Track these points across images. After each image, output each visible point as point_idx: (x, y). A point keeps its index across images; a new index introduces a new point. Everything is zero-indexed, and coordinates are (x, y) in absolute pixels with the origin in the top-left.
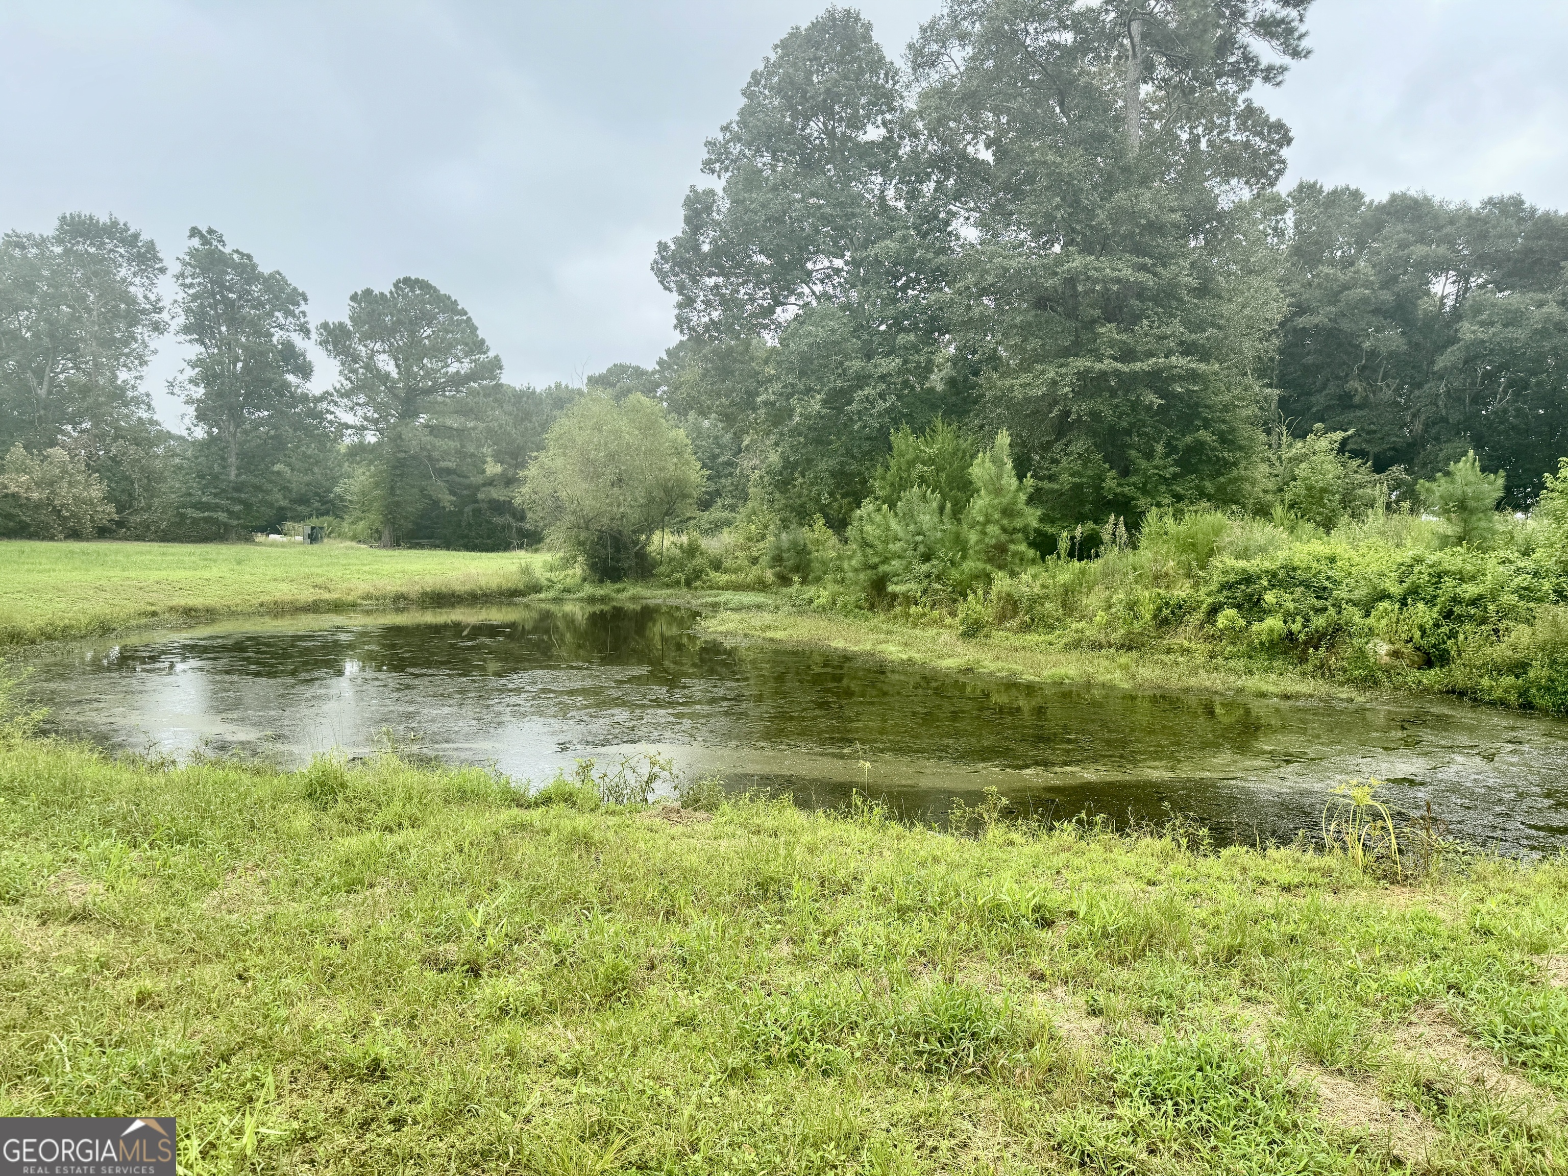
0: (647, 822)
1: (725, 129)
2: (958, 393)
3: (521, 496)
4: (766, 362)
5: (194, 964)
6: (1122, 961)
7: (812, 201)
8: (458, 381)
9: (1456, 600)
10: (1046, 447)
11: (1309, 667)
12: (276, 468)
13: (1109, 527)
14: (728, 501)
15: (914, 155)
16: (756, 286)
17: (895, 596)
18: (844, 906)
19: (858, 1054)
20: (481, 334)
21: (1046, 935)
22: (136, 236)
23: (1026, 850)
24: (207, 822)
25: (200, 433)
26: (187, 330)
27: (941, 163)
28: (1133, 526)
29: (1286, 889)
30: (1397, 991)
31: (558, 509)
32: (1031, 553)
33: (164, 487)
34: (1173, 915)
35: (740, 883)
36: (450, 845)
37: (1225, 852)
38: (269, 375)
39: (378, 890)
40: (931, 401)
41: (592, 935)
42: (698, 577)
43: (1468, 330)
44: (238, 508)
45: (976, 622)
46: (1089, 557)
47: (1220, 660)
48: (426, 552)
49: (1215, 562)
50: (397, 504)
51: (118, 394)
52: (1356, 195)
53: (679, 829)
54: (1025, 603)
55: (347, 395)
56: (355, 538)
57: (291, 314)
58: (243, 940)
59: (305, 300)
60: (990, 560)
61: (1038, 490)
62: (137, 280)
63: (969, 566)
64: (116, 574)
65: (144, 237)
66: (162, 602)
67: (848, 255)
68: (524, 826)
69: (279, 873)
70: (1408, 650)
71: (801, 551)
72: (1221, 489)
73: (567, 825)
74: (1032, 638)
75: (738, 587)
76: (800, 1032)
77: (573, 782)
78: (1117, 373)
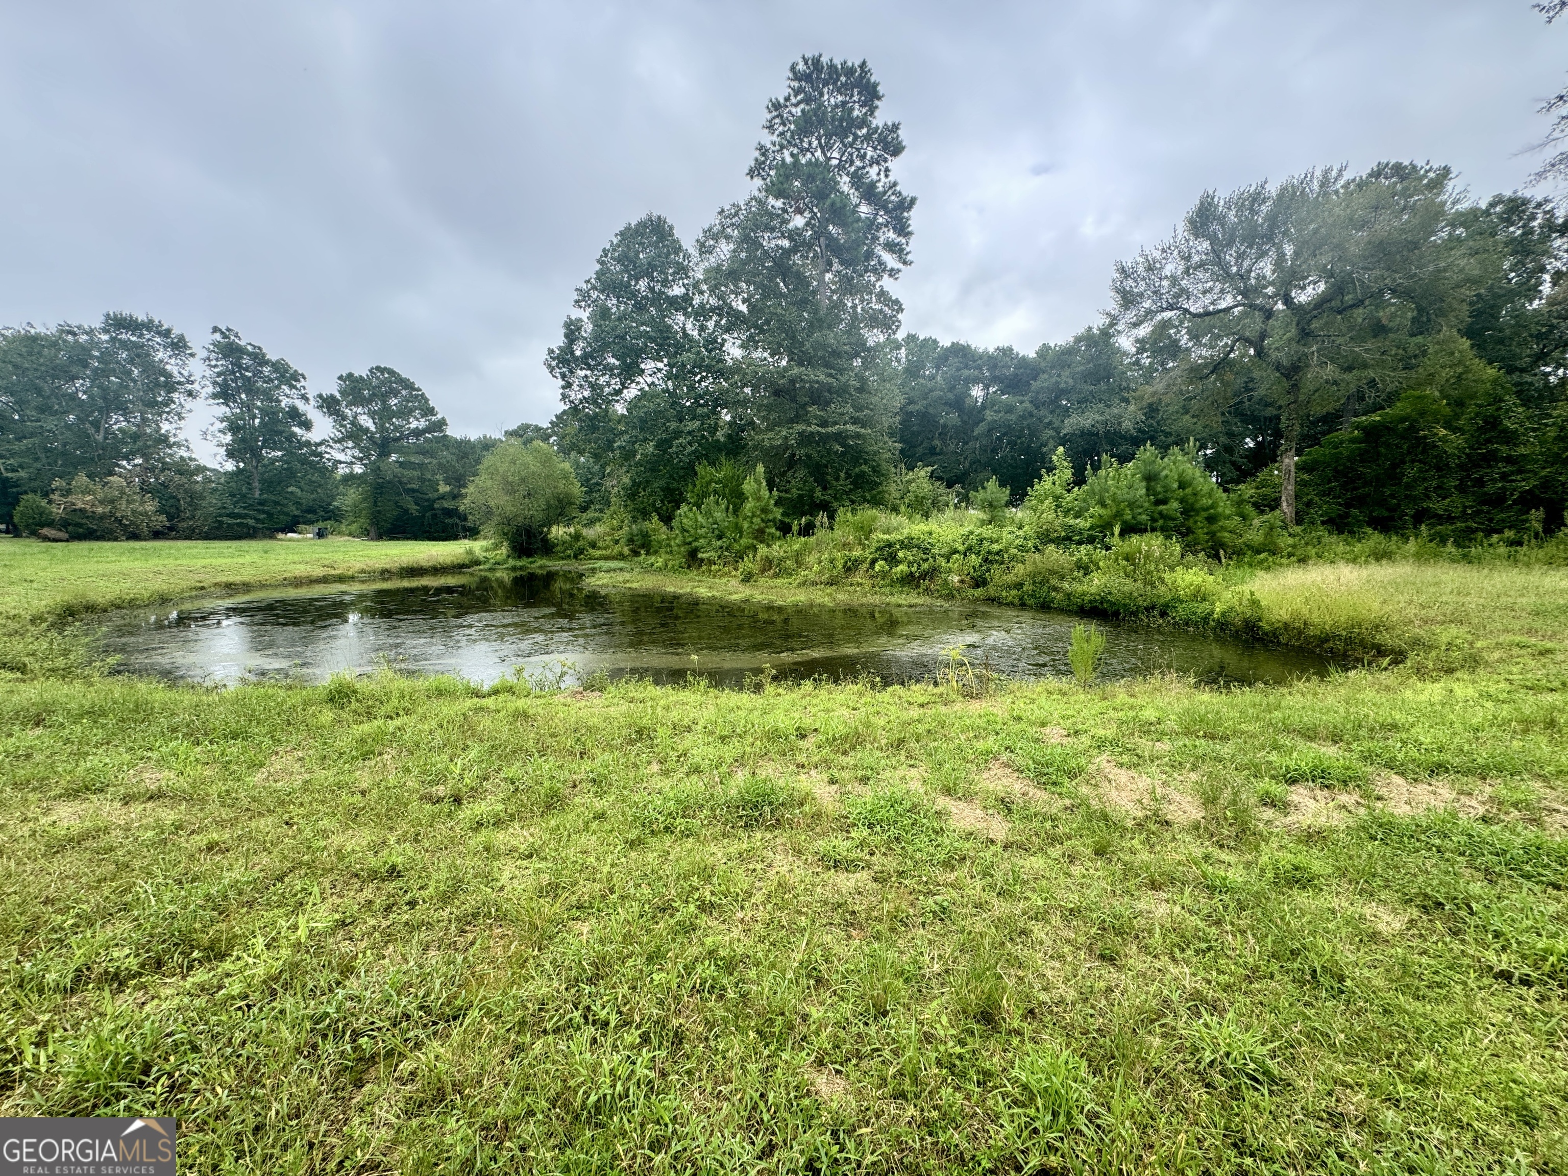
0: (562, 700)
1: (588, 282)
2: (733, 443)
3: (464, 505)
4: (619, 422)
5: (250, 819)
6: (845, 753)
7: (642, 329)
8: (417, 433)
9: (989, 552)
10: (784, 474)
11: (921, 590)
12: (290, 489)
13: (819, 518)
14: (598, 507)
15: (702, 305)
16: (611, 376)
17: (702, 560)
18: (688, 740)
19: (705, 822)
20: (431, 404)
21: (801, 743)
22: (168, 331)
23: (787, 697)
24: (254, 723)
25: (230, 466)
26: (215, 396)
27: (718, 310)
28: (831, 517)
29: (922, 706)
30: (981, 753)
31: (489, 513)
32: (778, 533)
33: (204, 504)
34: (868, 725)
35: (625, 732)
36: (434, 724)
37: (889, 689)
38: (281, 428)
39: (385, 756)
40: (718, 447)
41: (534, 771)
42: (582, 553)
43: (989, 415)
44: (262, 516)
45: (749, 573)
46: (808, 535)
47: (877, 589)
48: (401, 542)
49: (873, 536)
50: (379, 512)
51: (164, 440)
52: (935, 342)
53: (583, 703)
54: (776, 562)
55: (339, 441)
56: (350, 534)
57: (295, 387)
58: (288, 799)
59: (304, 378)
60: (756, 538)
61: (780, 498)
62: (173, 361)
63: (744, 541)
64: (170, 563)
65: (175, 332)
66: (208, 581)
67: (665, 360)
68: (482, 709)
69: (310, 752)
70: (967, 579)
71: (645, 535)
72: (874, 497)
73: (511, 706)
74: (780, 581)
75: (607, 558)
76: (670, 814)
77: (512, 680)
78: (819, 433)
